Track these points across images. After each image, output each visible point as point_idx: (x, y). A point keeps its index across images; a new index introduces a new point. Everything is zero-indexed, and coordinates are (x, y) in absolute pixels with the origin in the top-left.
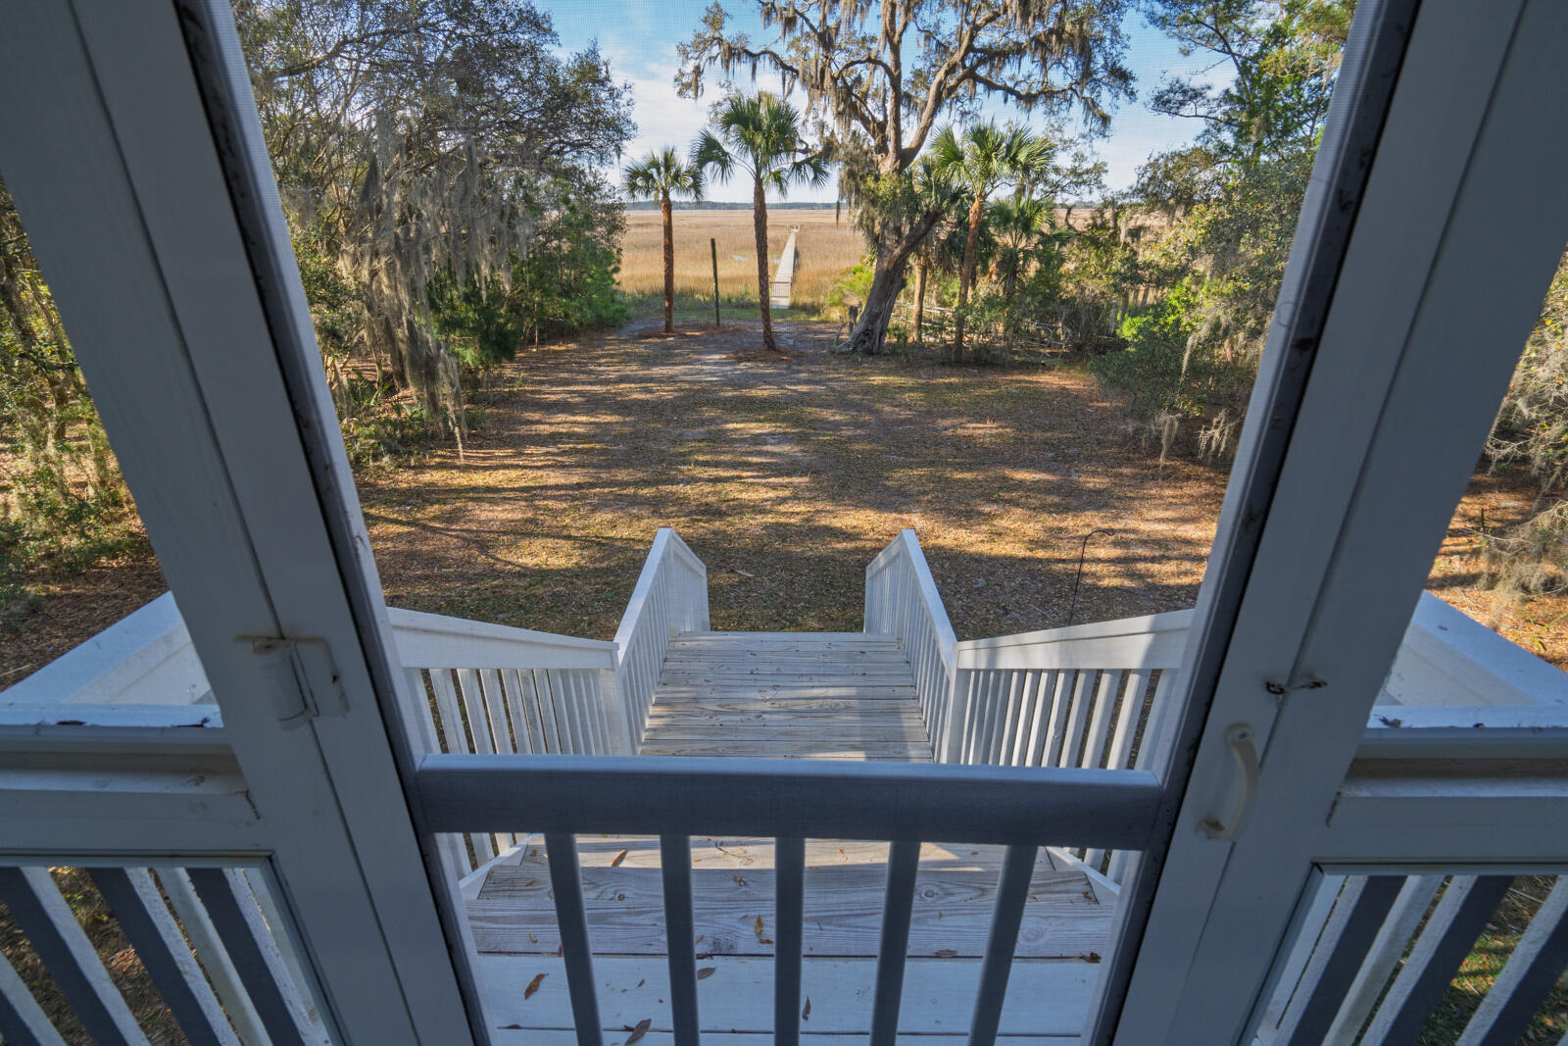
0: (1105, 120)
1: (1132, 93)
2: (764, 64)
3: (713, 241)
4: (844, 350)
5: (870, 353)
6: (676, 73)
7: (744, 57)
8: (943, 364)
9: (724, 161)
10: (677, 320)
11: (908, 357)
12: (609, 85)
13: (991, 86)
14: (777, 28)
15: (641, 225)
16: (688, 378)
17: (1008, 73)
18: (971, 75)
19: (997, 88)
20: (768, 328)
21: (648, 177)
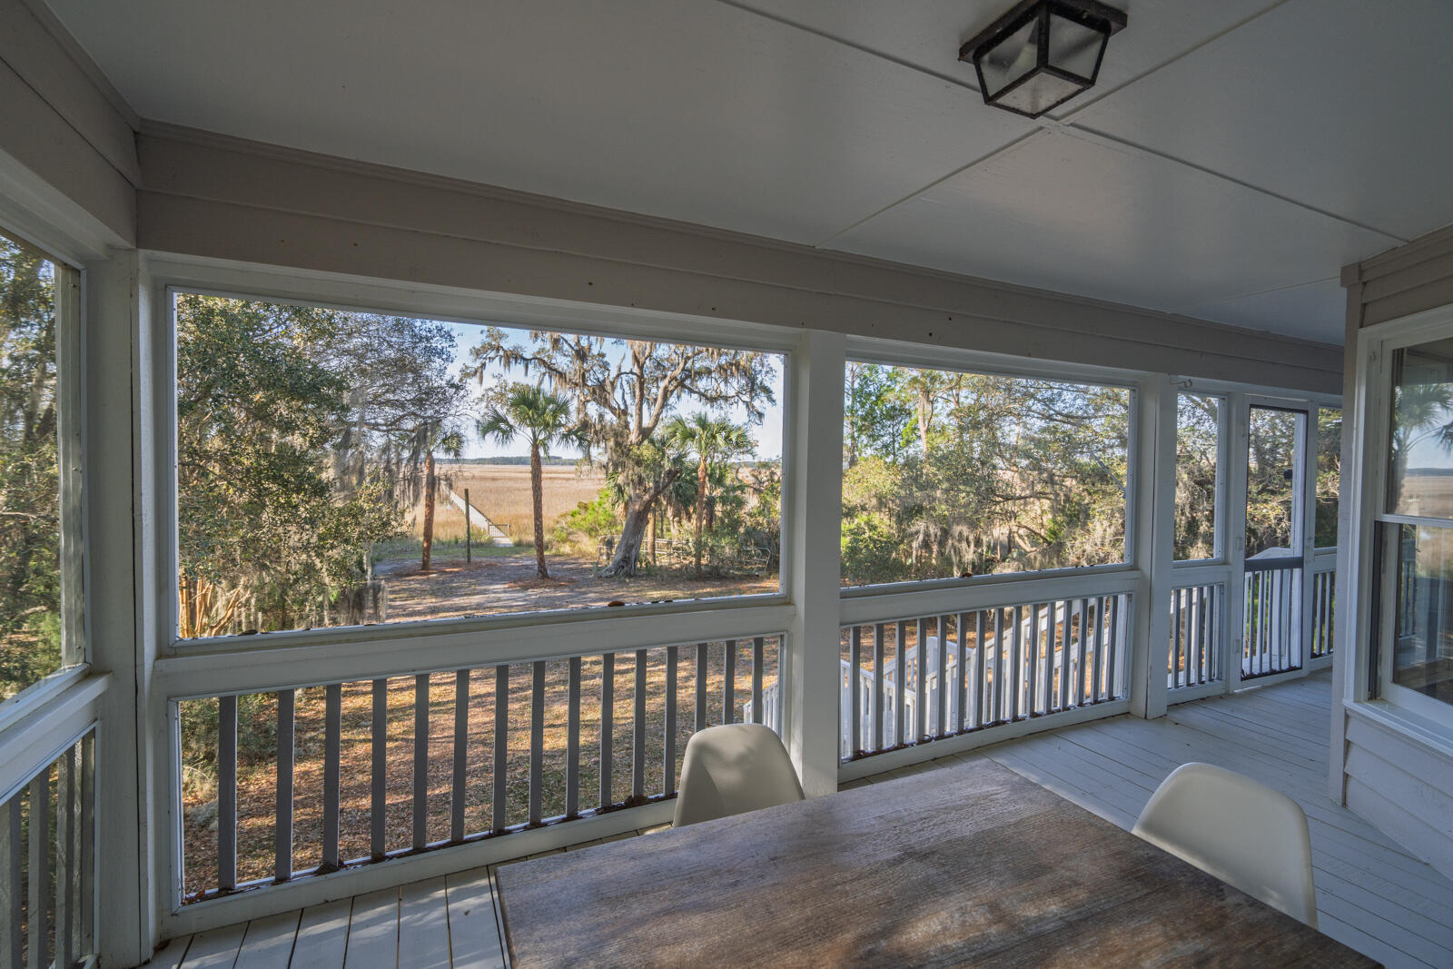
2: (534, 365)
3: (466, 492)
4: (605, 574)
5: (629, 575)
7: (519, 360)
9: (508, 431)
13: (691, 391)
17: (702, 384)
18: (681, 384)
19: (695, 392)
20: (542, 559)
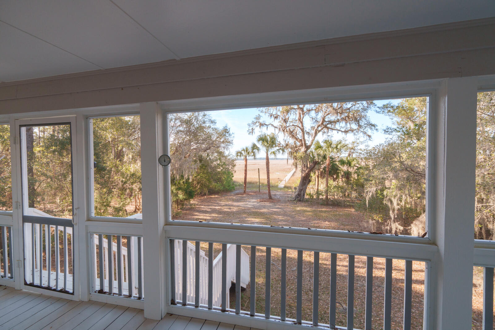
0: (369, 136)
1: (377, 130)
2: (270, 127)
3: (259, 169)
4: (292, 200)
5: (300, 201)
6: (248, 129)
7: (264, 125)
8: (322, 205)
9: (258, 149)
10: (247, 190)
11: (311, 202)
12: (229, 133)
13: (333, 129)
14: (273, 118)
15: (254, 164)
16: (242, 206)
18: (326, 127)
19: (335, 130)
20: (269, 192)
21: (241, 153)
